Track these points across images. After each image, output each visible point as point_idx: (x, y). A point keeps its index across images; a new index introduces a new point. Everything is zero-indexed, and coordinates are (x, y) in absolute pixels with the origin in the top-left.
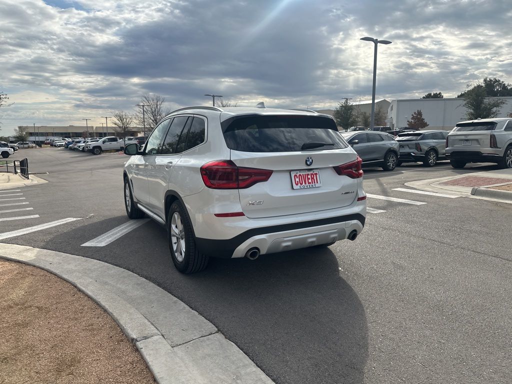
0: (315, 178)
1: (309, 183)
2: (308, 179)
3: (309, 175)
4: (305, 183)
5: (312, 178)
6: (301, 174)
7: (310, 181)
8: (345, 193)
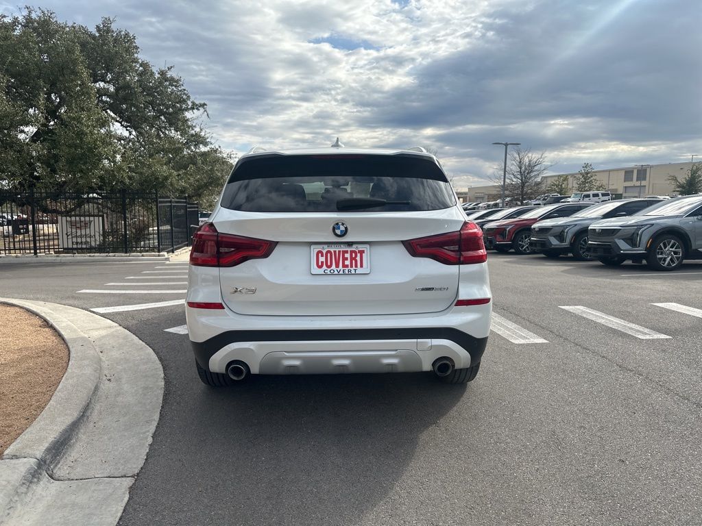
0: (358, 258)
1: (344, 266)
2: (345, 259)
3: (347, 252)
4: (337, 266)
5: (352, 259)
6: (332, 250)
7: (347, 263)
8: (423, 289)
